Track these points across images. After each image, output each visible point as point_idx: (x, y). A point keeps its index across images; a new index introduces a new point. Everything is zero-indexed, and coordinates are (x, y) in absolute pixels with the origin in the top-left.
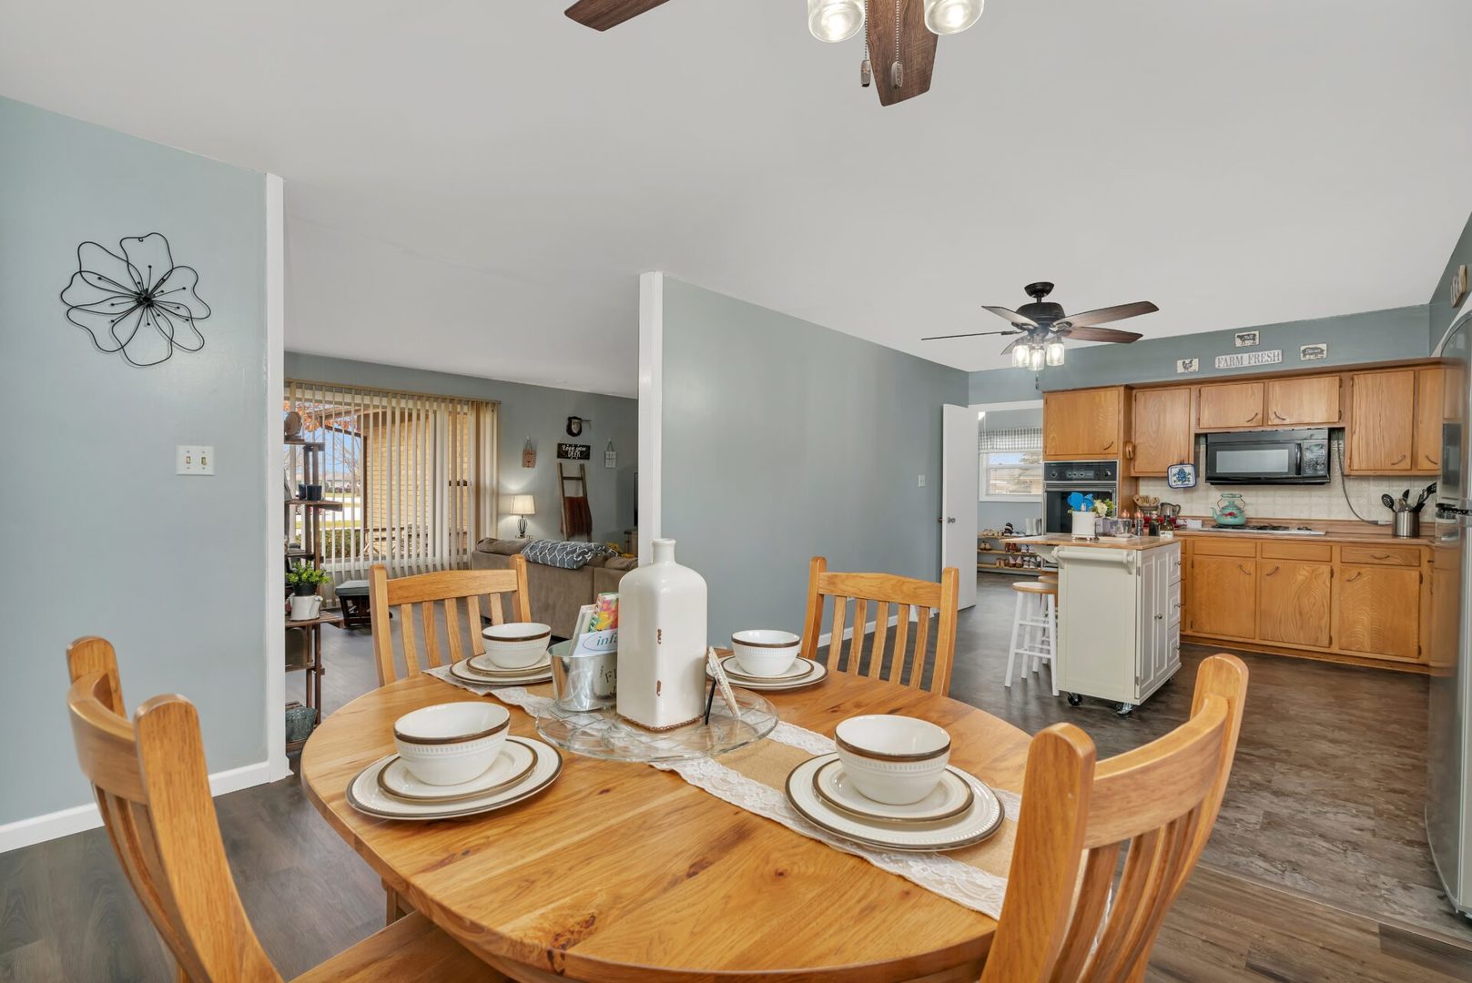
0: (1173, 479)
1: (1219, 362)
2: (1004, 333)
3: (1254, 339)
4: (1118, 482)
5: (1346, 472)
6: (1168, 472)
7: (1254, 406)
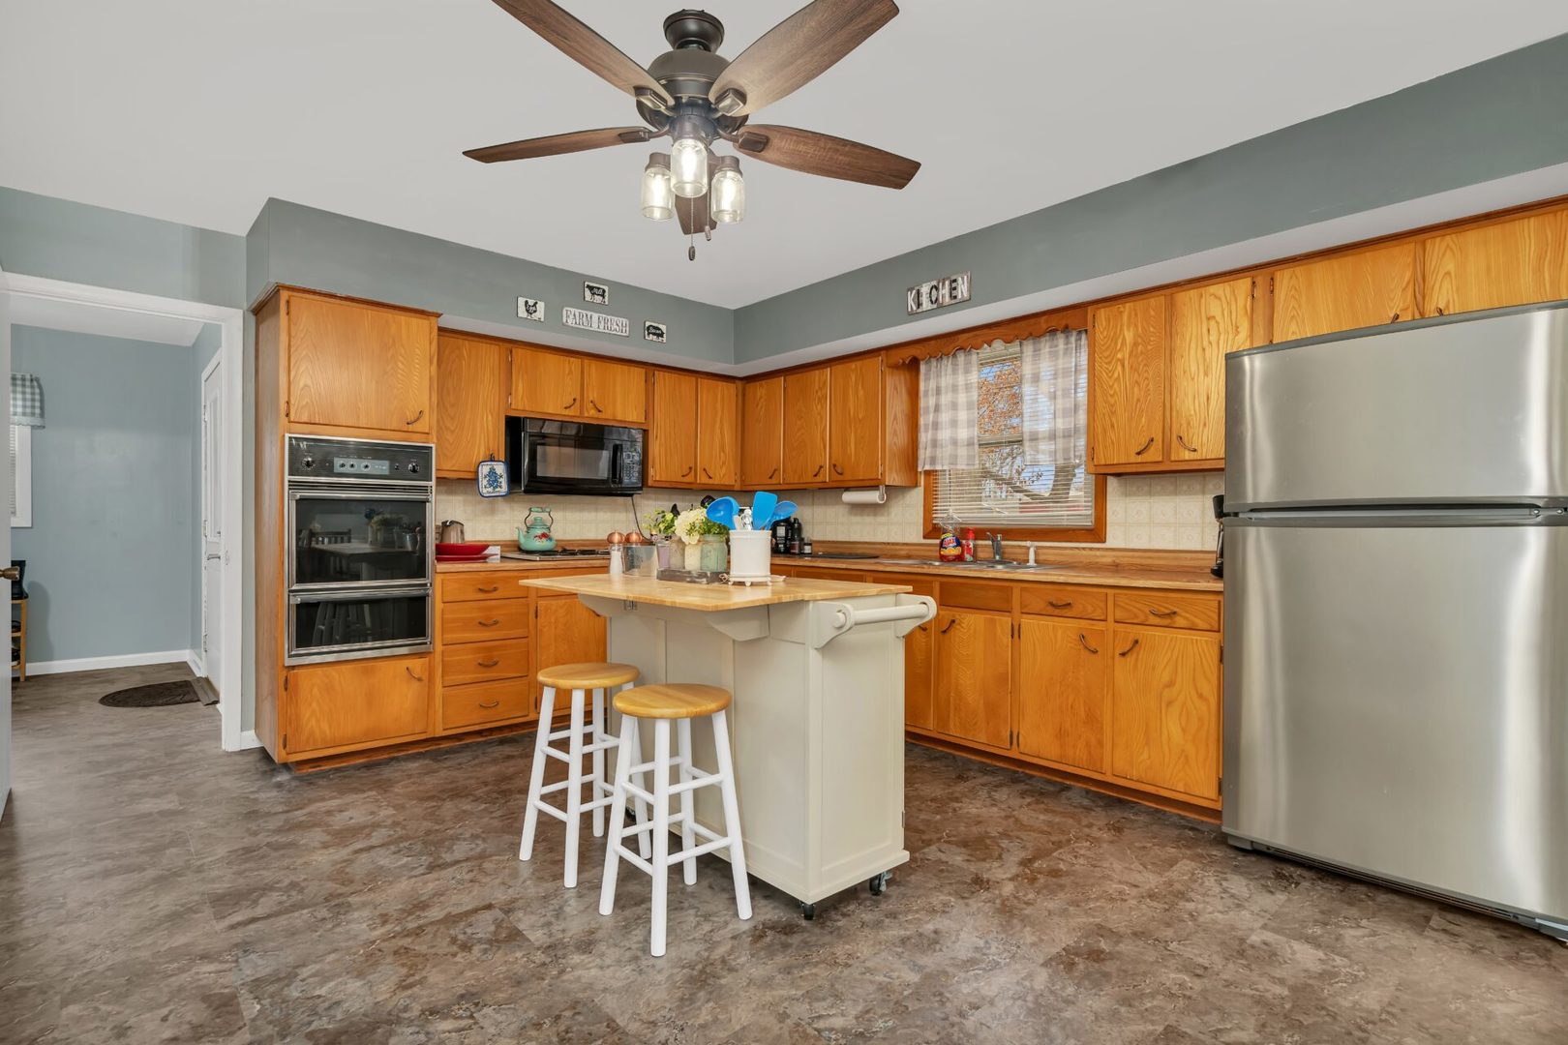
0: (481, 482)
1: (568, 316)
3: (603, 296)
4: (433, 483)
5: (650, 483)
6: (477, 472)
7: (571, 391)
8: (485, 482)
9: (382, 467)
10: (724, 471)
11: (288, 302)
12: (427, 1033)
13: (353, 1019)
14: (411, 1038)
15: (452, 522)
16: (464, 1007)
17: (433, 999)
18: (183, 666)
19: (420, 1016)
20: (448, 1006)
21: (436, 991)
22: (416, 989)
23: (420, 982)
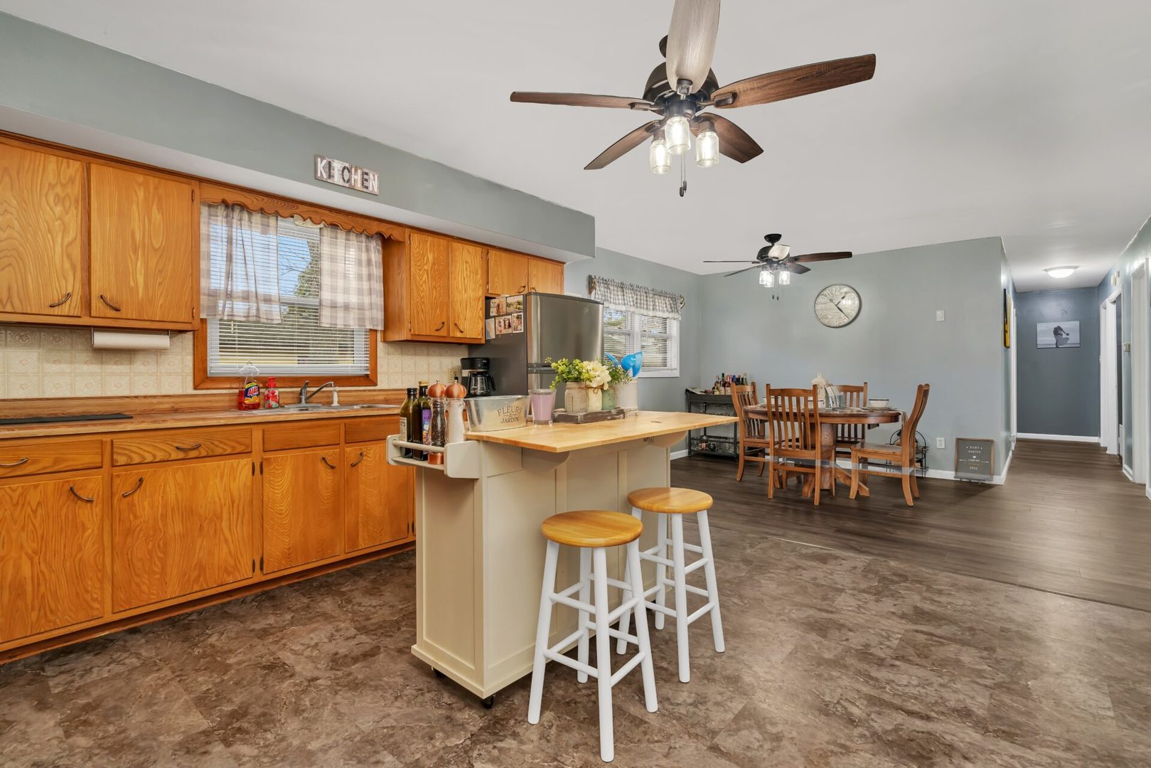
12: (868, 715)
13: (897, 758)
14: (878, 721)
16: (834, 710)
17: (842, 727)
19: (861, 726)
20: (840, 717)
21: (834, 730)
22: (843, 741)
23: (835, 743)
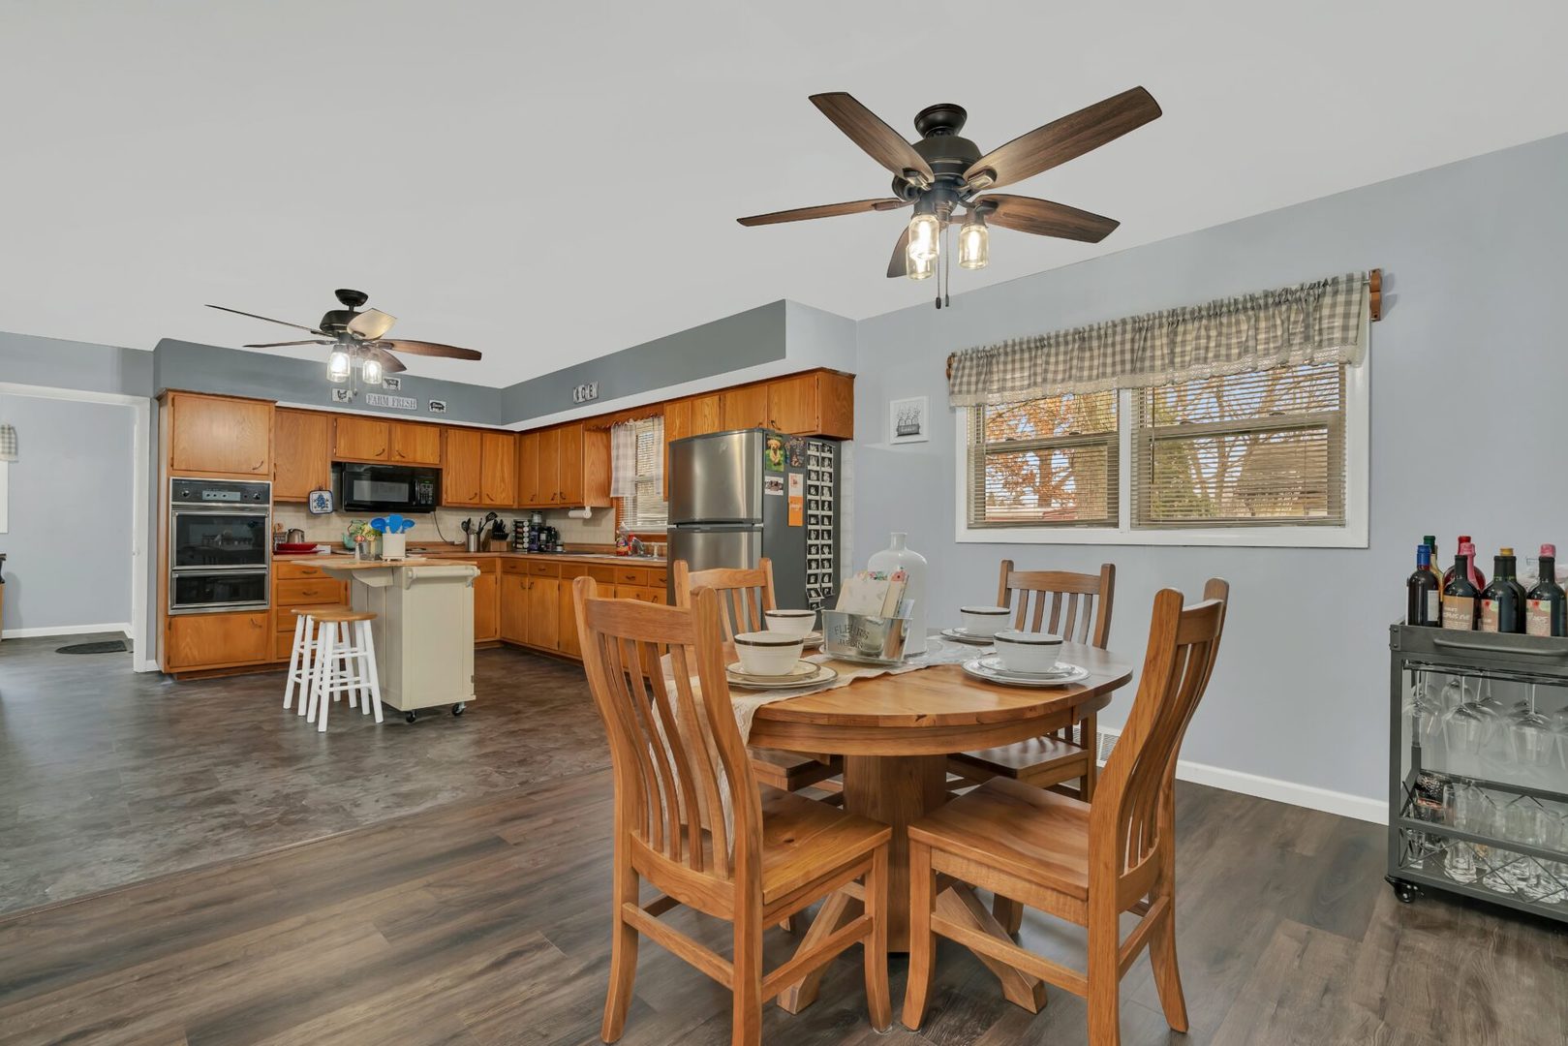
0: (313, 504)
2: (313, 332)
3: (397, 385)
4: (271, 505)
5: (444, 503)
6: (309, 498)
7: (381, 442)
8: (315, 504)
9: (237, 496)
10: (504, 495)
11: (173, 399)
15: (294, 530)
18: (122, 633)
